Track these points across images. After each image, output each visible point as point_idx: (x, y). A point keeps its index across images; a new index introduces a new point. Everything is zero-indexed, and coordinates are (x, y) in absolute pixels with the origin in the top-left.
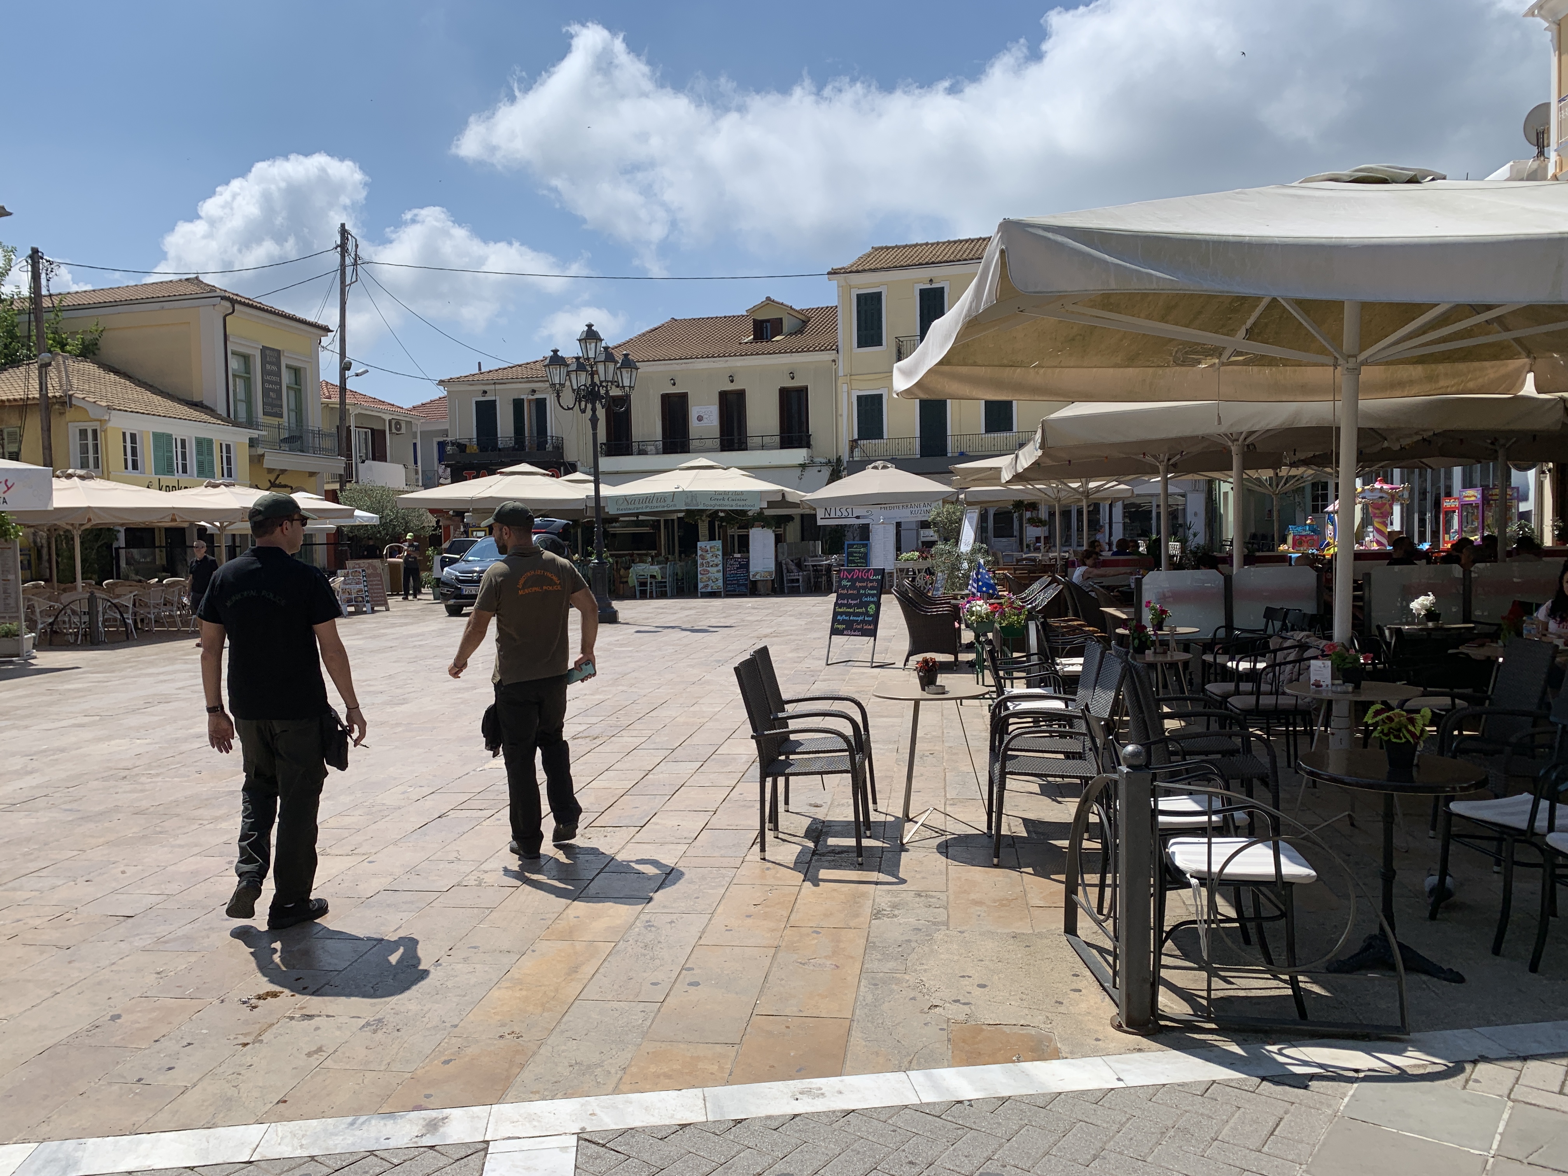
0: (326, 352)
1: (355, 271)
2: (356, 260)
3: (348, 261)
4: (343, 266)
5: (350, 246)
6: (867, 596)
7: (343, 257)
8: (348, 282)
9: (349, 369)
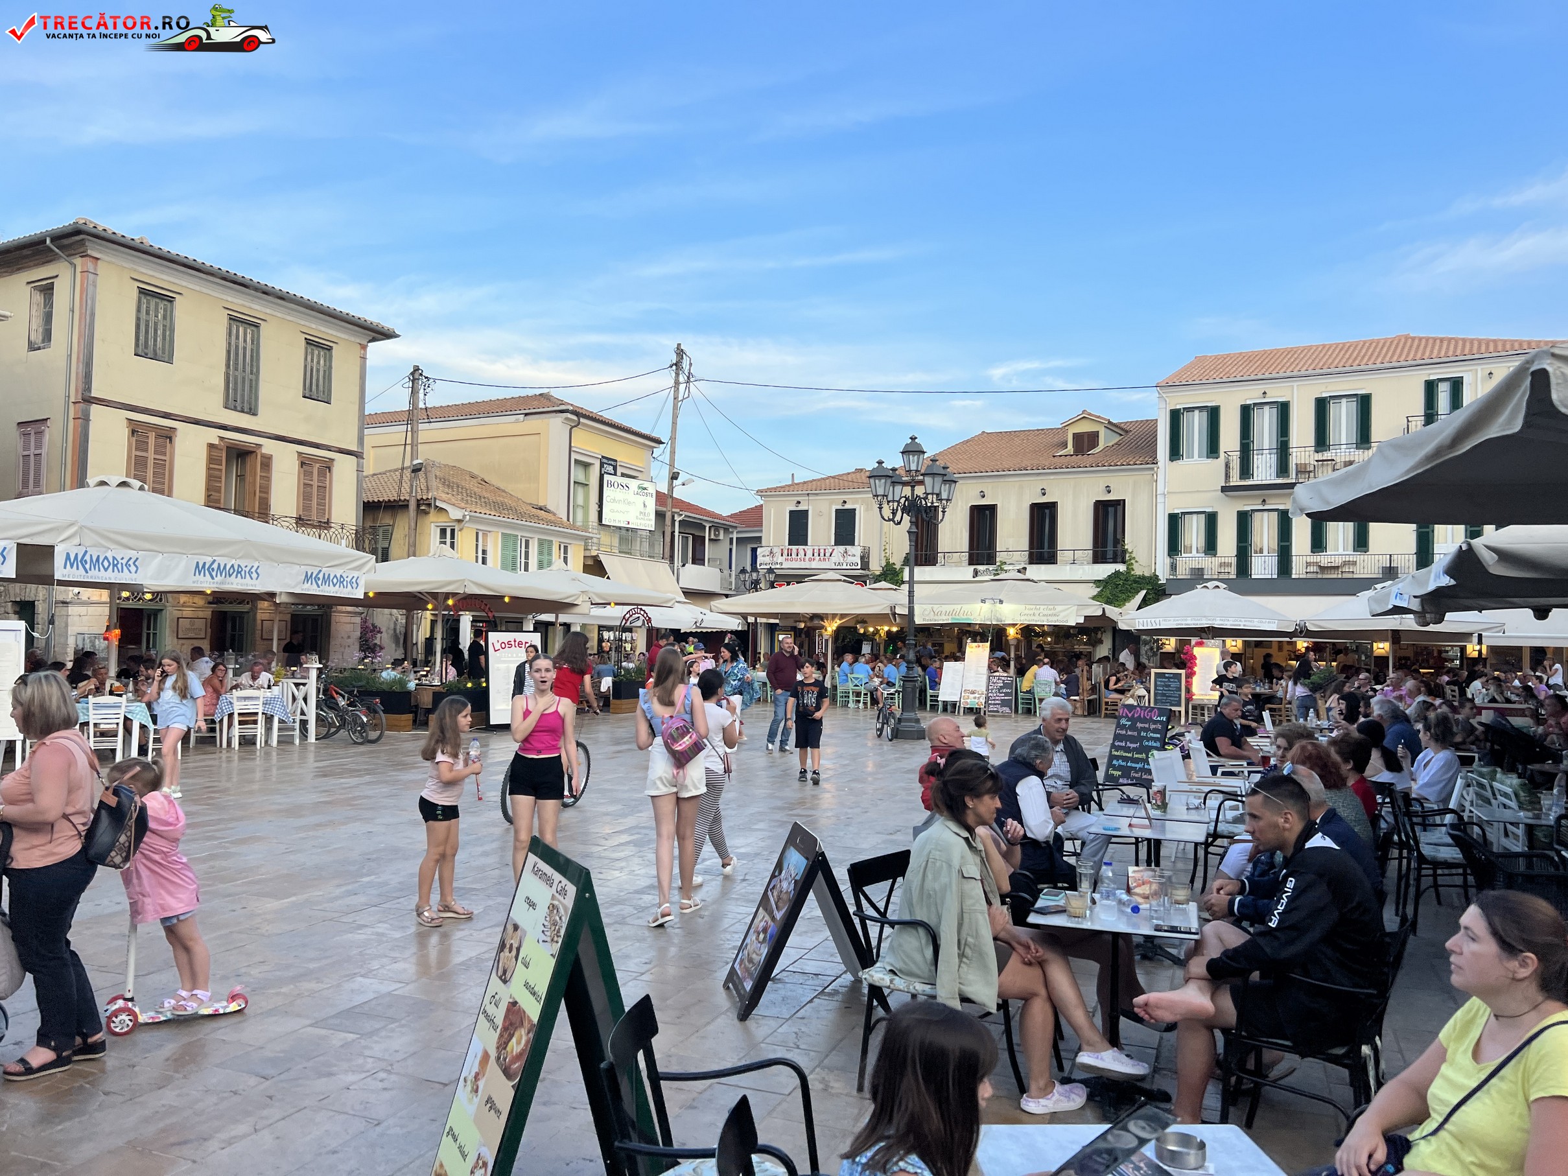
0: (656, 462)
1: (688, 388)
2: (688, 378)
3: (682, 379)
4: (677, 383)
5: (685, 364)
6: (1149, 739)
7: (677, 375)
8: (680, 398)
9: (676, 479)
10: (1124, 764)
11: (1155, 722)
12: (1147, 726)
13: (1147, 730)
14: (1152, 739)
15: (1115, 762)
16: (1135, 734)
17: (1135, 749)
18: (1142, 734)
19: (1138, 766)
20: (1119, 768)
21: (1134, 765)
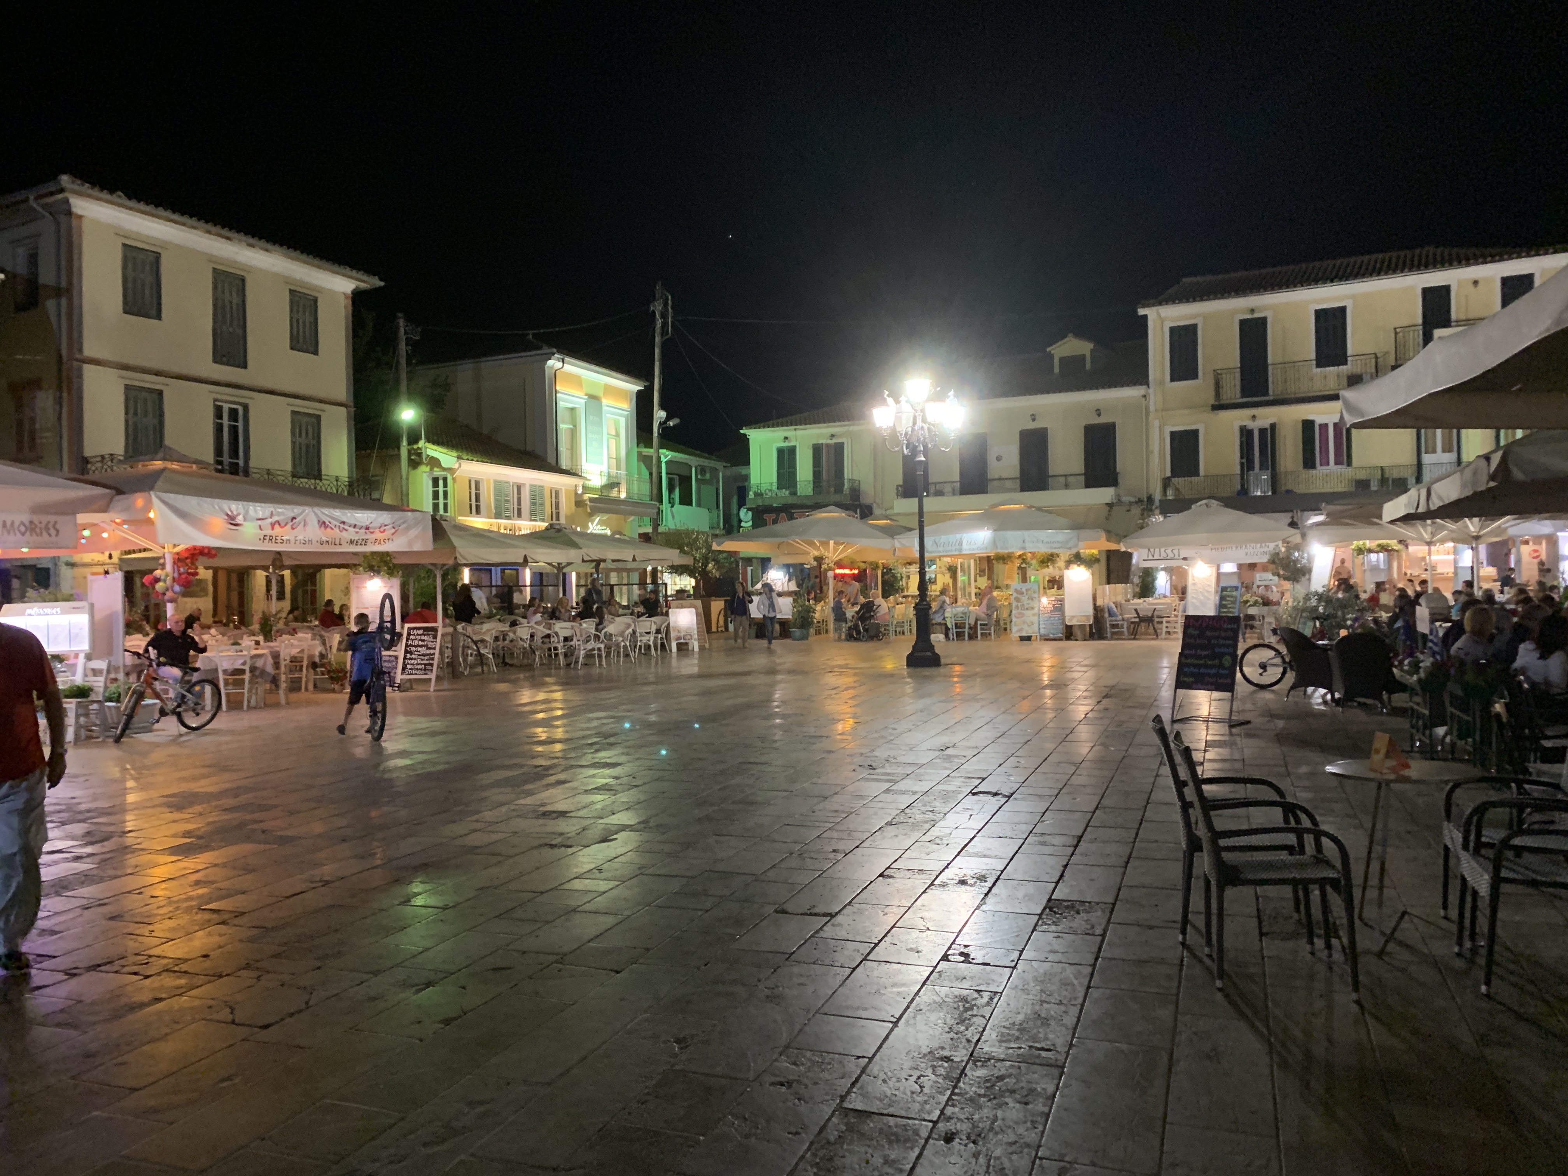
6: (1220, 646)
10: (1196, 670)
11: (1226, 630)
12: (1216, 634)
13: (1217, 638)
14: (1224, 645)
15: (1186, 669)
16: (1205, 642)
17: (1205, 657)
18: (1213, 642)
19: (1213, 671)
20: (1192, 675)
21: (1206, 671)
